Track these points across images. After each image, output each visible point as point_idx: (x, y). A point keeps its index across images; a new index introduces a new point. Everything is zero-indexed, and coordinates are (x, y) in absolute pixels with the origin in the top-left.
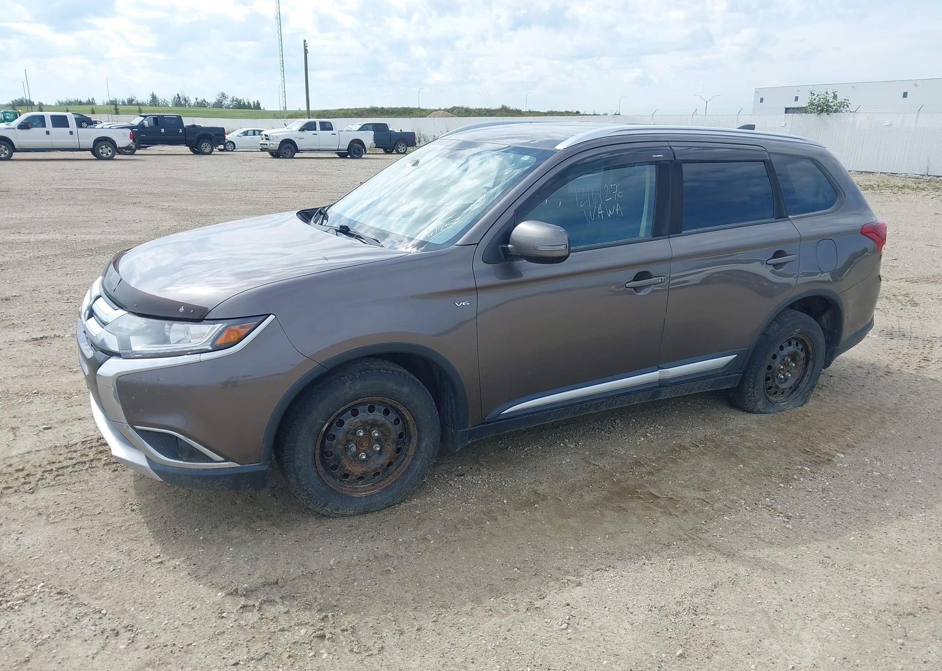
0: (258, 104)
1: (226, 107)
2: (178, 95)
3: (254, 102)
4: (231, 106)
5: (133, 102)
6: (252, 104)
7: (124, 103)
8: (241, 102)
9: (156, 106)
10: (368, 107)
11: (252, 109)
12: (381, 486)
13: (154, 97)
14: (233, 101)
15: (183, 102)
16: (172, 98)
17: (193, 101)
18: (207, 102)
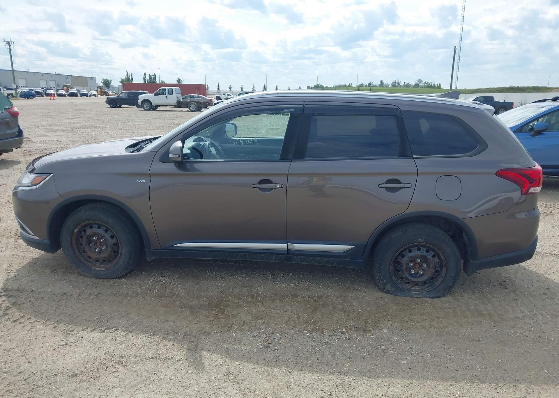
0: (440, 85)
1: (421, 88)
2: (395, 81)
3: (437, 84)
4: (424, 87)
5: (371, 85)
6: (436, 86)
7: (366, 85)
8: (430, 84)
9: (382, 87)
10: (508, 86)
11: (436, 88)
12: (106, 267)
13: (382, 82)
14: (425, 83)
15: (397, 85)
16: (392, 83)
17: (402, 84)
18: (410, 85)
